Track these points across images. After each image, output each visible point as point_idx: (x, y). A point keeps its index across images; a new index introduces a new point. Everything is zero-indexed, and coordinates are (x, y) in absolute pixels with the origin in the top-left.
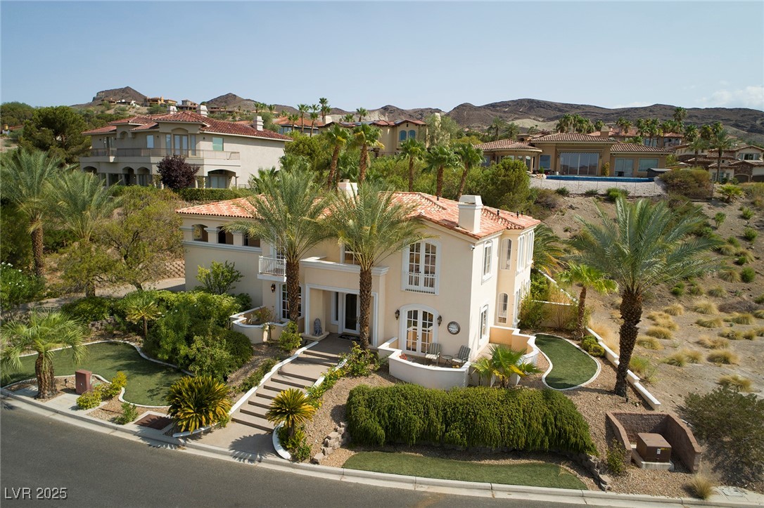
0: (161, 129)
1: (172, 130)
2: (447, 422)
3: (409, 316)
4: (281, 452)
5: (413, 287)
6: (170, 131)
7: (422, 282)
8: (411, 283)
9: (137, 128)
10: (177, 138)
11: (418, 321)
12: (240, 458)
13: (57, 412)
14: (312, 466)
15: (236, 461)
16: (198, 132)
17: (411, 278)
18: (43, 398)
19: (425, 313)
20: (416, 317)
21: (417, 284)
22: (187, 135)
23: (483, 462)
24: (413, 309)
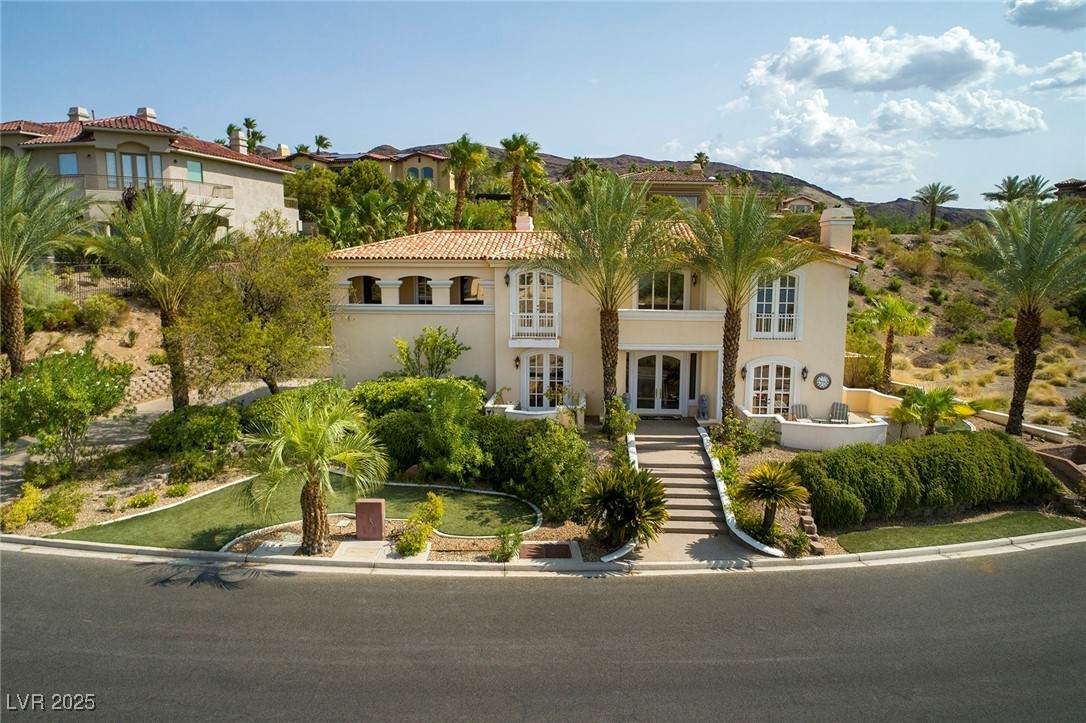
0: (99, 142)
1: (119, 146)
2: (924, 481)
3: (757, 374)
4: (767, 549)
5: (763, 334)
6: (115, 147)
7: (775, 325)
8: (759, 329)
9: (33, 141)
10: (127, 160)
11: (769, 379)
12: (722, 568)
13: (374, 566)
14: (819, 558)
15: (720, 571)
16: (168, 150)
17: (759, 322)
18: (320, 551)
19: (779, 369)
20: (766, 374)
21: (768, 329)
22: (146, 155)
23: (964, 522)
24: (762, 364)
